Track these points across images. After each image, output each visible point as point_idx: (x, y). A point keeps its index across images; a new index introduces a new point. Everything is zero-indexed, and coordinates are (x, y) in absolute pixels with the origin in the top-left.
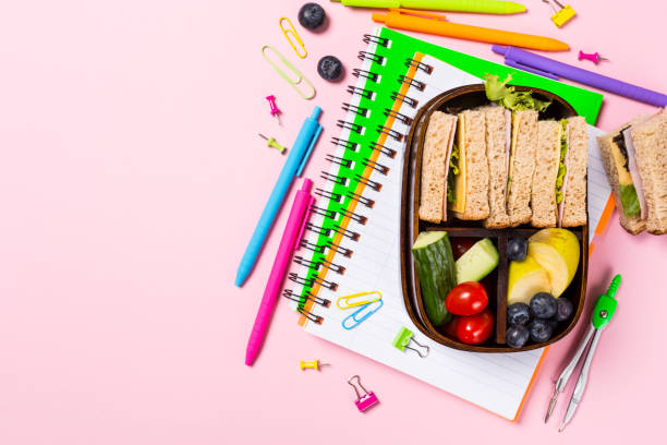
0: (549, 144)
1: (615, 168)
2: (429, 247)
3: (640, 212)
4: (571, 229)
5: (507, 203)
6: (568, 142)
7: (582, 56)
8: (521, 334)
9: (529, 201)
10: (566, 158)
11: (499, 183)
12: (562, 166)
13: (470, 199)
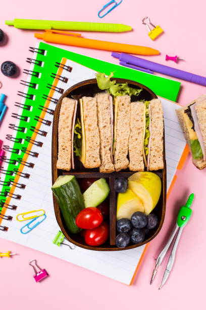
0: (138, 118)
1: (187, 129)
2: (62, 187)
3: (203, 156)
4: (154, 171)
5: (113, 156)
6: (150, 116)
7: (168, 58)
8: (124, 239)
9: (127, 154)
10: (150, 127)
11: (107, 144)
12: (147, 131)
13: (88, 154)
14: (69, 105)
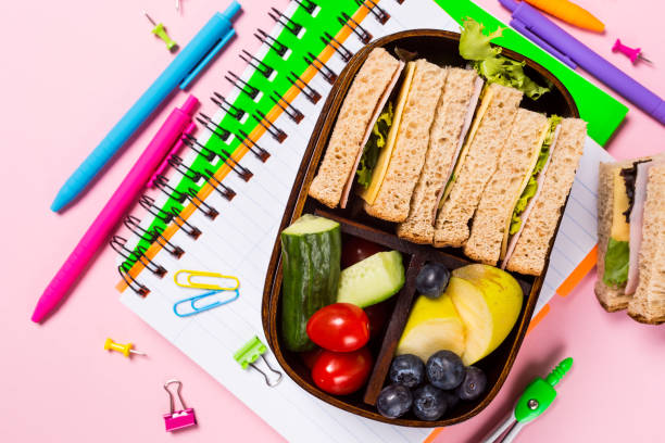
0: (523, 145)
1: (612, 212)
2: (306, 237)
3: (626, 283)
4: (516, 275)
5: (439, 211)
6: (551, 150)
7: (619, 48)
8: (400, 400)
9: (470, 217)
10: (542, 173)
11: (436, 179)
12: (533, 182)
13: (387, 186)
14: (382, 67)
